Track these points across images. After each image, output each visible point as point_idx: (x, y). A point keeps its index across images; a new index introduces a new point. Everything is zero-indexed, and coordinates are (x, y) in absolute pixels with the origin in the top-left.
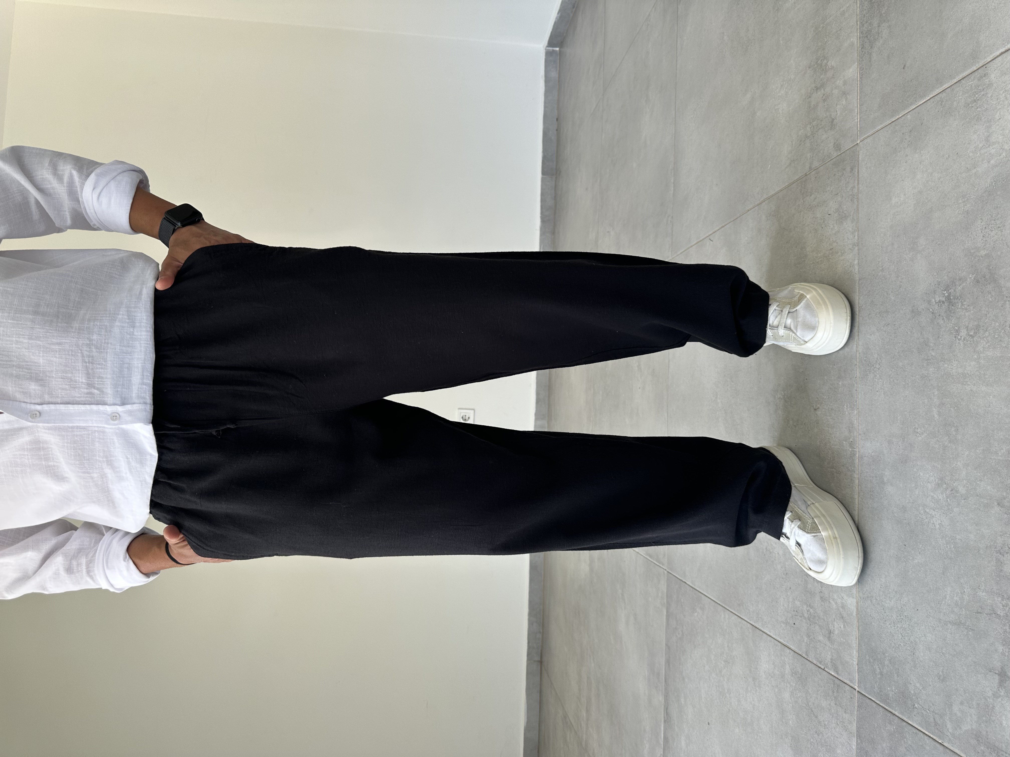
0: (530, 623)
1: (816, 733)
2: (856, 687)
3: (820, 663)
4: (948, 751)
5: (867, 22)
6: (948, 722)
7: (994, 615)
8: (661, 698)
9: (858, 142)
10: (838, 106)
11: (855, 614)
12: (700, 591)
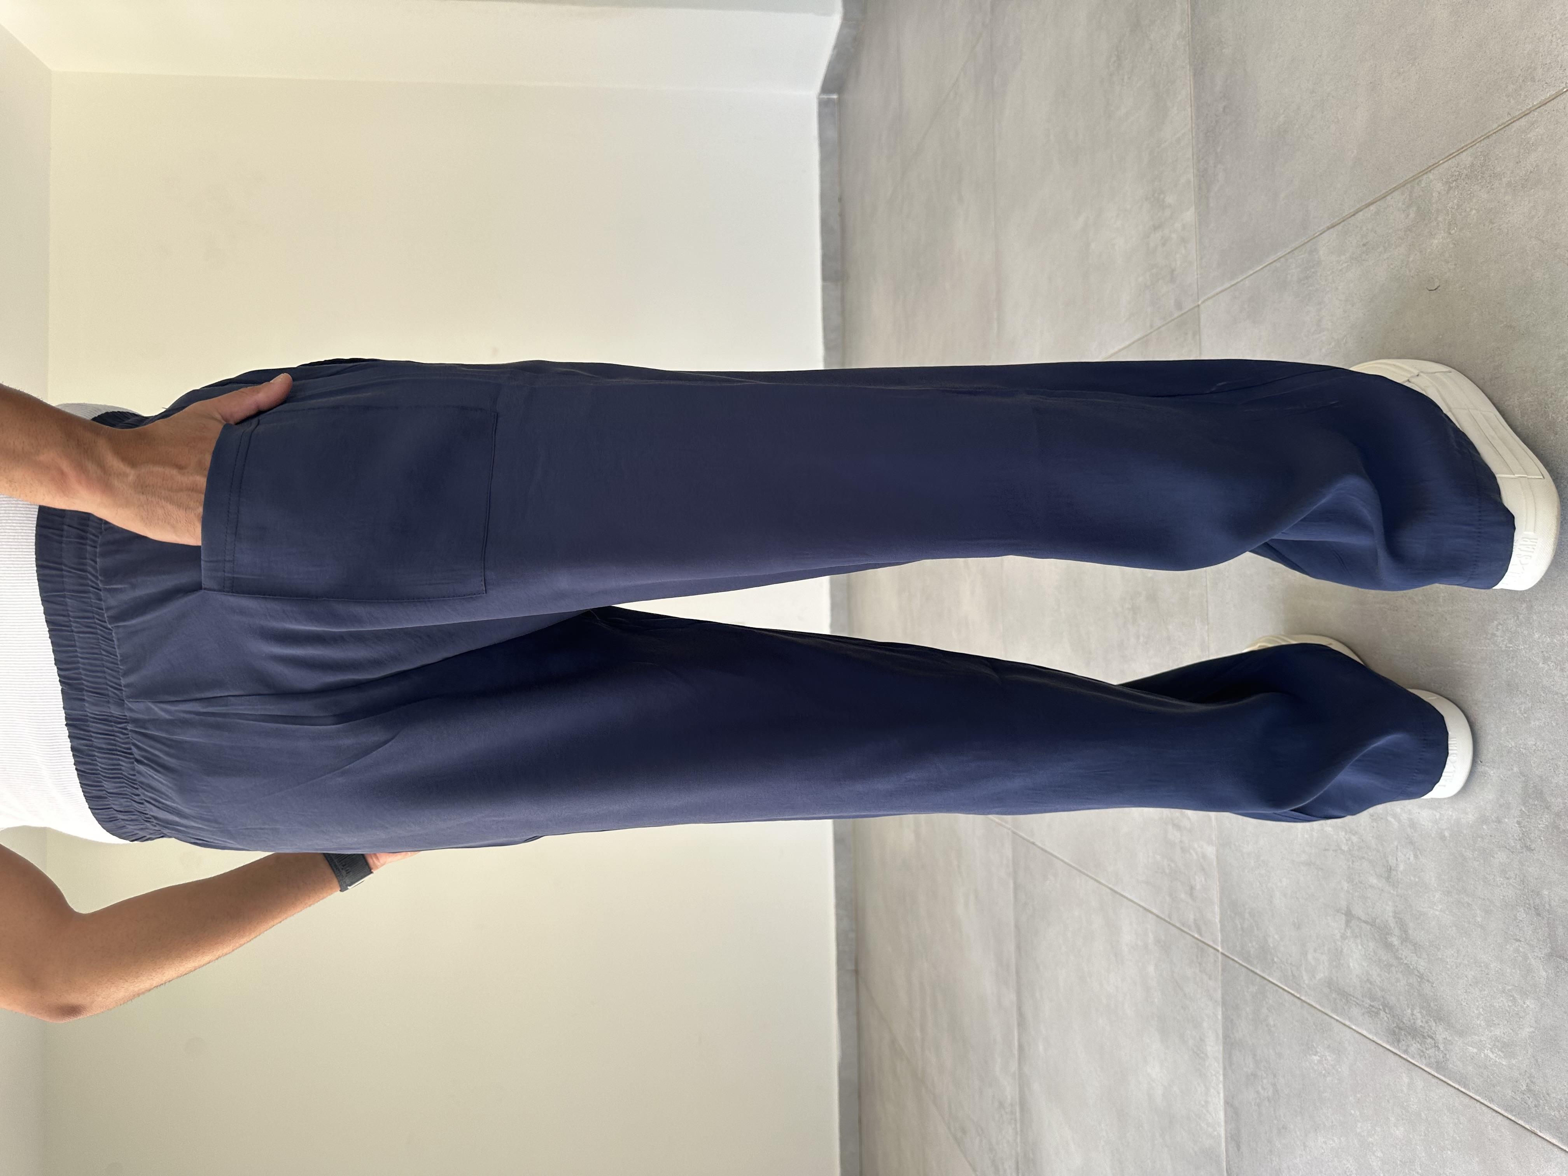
0: (839, 918)
1: (1182, 1007)
2: (1220, 949)
3: (1183, 925)
4: (1305, 1004)
5: (1203, 159)
6: (1304, 973)
7: (1339, 851)
8: (1013, 997)
9: (1200, 302)
10: (1178, 256)
11: (1215, 863)
12: (1052, 852)
